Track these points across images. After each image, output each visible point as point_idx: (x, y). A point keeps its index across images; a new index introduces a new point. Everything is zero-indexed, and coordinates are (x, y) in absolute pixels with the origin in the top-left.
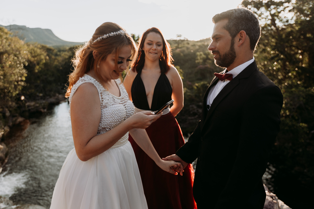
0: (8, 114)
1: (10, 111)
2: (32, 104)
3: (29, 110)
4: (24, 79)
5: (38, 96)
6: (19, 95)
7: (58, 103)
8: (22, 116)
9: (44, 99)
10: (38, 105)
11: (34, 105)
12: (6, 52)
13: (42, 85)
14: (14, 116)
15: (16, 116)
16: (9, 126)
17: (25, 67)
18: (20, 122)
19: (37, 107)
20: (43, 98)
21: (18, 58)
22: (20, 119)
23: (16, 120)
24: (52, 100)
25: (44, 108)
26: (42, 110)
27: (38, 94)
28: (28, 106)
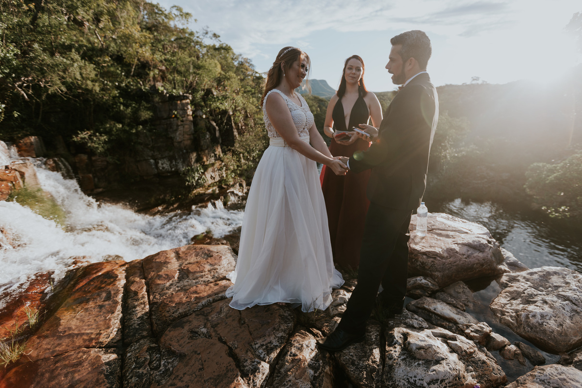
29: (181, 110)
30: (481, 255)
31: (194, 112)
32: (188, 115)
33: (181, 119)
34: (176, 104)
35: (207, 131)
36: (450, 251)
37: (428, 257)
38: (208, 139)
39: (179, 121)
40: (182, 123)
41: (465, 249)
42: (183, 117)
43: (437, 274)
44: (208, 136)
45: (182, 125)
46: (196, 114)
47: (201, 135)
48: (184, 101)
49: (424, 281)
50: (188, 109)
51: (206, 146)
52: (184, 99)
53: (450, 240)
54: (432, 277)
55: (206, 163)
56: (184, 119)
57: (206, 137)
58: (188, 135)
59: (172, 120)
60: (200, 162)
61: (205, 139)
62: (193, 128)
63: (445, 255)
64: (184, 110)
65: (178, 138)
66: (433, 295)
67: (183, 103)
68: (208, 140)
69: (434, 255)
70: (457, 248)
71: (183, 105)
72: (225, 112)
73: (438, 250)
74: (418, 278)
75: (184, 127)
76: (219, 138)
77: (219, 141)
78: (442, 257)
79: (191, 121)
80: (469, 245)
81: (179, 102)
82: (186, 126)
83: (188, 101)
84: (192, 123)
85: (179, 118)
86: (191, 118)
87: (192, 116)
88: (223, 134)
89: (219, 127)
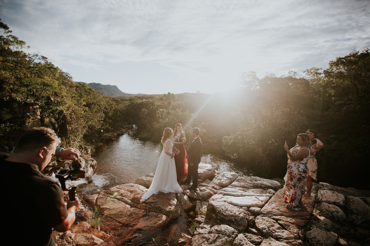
0: (94, 141)
1: (95, 139)
2: (107, 134)
3: (106, 138)
4: (103, 120)
5: (110, 130)
6: (100, 129)
7: (122, 134)
8: (101, 142)
12: (93, 103)
13: (113, 123)
14: (97, 142)
15: (98, 142)
17: (104, 112)
18: (101, 146)
19: (110, 136)
20: (113, 131)
21: (100, 106)
22: (101, 144)
23: (98, 144)
24: (119, 132)
25: (114, 138)
26: (113, 138)
28: (105, 136)
29: (33, 112)
30: (211, 172)
31: (41, 113)
32: (37, 115)
34: (29, 109)
35: (51, 125)
36: (204, 172)
37: (200, 174)
39: (31, 119)
40: (33, 121)
41: (207, 171)
42: (33, 117)
43: (202, 178)
46: (43, 114)
48: (35, 107)
50: (38, 111)
52: (35, 105)
53: (204, 169)
54: (201, 179)
59: (25, 119)
62: (40, 123)
64: (35, 112)
66: (202, 182)
67: (34, 108)
70: (205, 171)
71: (34, 109)
72: (62, 112)
73: (201, 172)
75: (34, 123)
76: (57, 129)
77: (58, 131)
78: (203, 174)
80: (208, 170)
81: (31, 107)
82: (36, 122)
83: (38, 106)
84: (40, 120)
85: (30, 117)
86: (39, 117)
87: (40, 116)
88: (59, 126)
89: (57, 122)
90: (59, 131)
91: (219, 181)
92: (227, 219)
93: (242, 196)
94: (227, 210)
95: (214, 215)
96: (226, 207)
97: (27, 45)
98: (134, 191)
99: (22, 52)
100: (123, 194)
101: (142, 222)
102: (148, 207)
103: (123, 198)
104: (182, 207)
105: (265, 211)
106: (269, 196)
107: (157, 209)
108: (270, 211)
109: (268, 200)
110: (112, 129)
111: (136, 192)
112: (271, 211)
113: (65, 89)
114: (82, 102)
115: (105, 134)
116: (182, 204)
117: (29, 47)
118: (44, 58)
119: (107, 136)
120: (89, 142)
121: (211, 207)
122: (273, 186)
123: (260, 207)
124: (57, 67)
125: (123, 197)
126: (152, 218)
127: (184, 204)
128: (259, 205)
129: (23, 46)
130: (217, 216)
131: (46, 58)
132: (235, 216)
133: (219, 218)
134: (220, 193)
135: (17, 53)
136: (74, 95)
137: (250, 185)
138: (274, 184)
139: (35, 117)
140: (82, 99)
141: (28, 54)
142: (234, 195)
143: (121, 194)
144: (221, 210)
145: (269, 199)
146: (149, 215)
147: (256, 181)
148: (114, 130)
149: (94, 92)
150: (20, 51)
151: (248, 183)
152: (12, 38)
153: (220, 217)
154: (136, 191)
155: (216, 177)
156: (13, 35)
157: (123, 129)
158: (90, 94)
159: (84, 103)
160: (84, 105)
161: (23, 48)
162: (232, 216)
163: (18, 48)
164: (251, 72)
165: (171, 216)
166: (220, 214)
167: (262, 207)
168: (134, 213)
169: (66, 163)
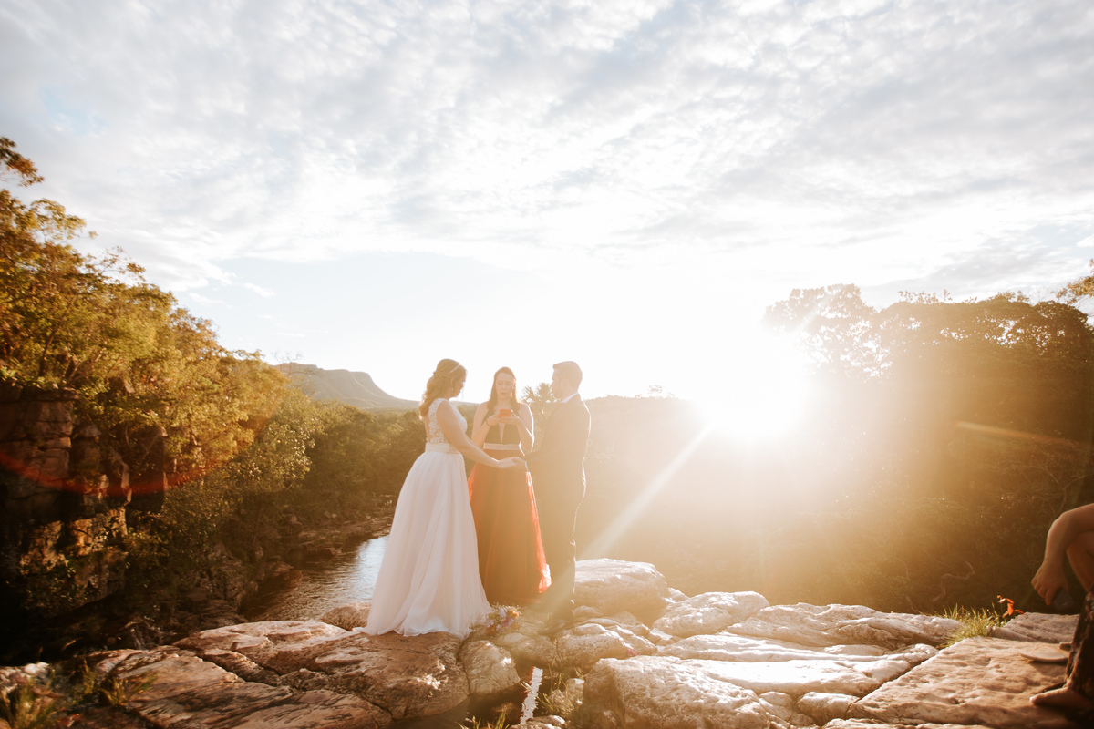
0: (260, 554)
1: (265, 549)
2: (312, 534)
3: (305, 547)
4: (302, 477)
5: (326, 518)
6: (288, 512)
7: (368, 536)
8: (287, 562)
9: (338, 527)
10: (324, 538)
11: (314, 538)
12: (275, 418)
13: (338, 493)
14: (271, 561)
15: (275, 560)
16: (258, 581)
17: (309, 452)
18: (282, 575)
19: (322, 541)
20: (338, 523)
21: (297, 431)
22: (283, 568)
23: (275, 568)
24: (357, 528)
25: (337, 547)
26: (332, 549)
27: (327, 513)
28: (305, 539)
29: (48, 422)
30: (644, 583)
31: (76, 429)
32: (62, 435)
33: (42, 443)
34: (39, 410)
35: (103, 474)
36: (613, 579)
38: (101, 491)
39: (35, 447)
40: (42, 453)
41: (628, 577)
42: (46, 440)
43: (600, 601)
44: (103, 486)
45: (39, 457)
46: (81, 432)
47: (86, 481)
48: (60, 405)
49: (587, 608)
50: (65, 421)
51: (93, 509)
52: (61, 398)
55: (81, 553)
56: (50, 443)
57: (99, 486)
58: (49, 481)
59: (17, 444)
60: (68, 548)
61: (95, 492)
62: (66, 465)
63: (608, 582)
64: (56, 421)
65: (21, 490)
67: (56, 409)
68: (100, 496)
69: (598, 584)
70: (619, 576)
71: (55, 414)
72: (151, 431)
74: (582, 607)
75: (44, 462)
76: (127, 492)
77: (125, 499)
78: (604, 584)
79: (67, 449)
80: (632, 575)
81: (46, 406)
82: (50, 461)
83: (69, 403)
84: (68, 454)
85: (35, 441)
86: (67, 442)
87: (71, 437)
88: (133, 482)
89: (130, 465)
90: (129, 500)
91: (678, 618)
92: (666, 724)
93: (771, 658)
94: (676, 689)
95: (607, 713)
96: (676, 676)
97: (86, 230)
98: (293, 636)
99: (68, 247)
100: (241, 643)
101: (252, 722)
102: (315, 678)
103: (228, 655)
104: (469, 682)
105: (879, 703)
106: (906, 659)
107: (348, 684)
108: (905, 706)
109: (900, 670)
110: (334, 516)
111: (301, 639)
112: (914, 706)
113: (179, 360)
114: (237, 410)
115: (303, 533)
116: (474, 672)
117: (92, 234)
118: (133, 268)
119: (310, 539)
120: (239, 556)
121: (603, 678)
122: (936, 635)
123: (855, 694)
124: (170, 294)
125: (230, 652)
126: (307, 710)
127: (485, 673)
128: (851, 687)
129: (76, 231)
130: (624, 711)
131: (141, 270)
132: (713, 712)
133: (629, 720)
134: (669, 654)
135: (53, 252)
136: (207, 383)
137: (818, 635)
138: (939, 629)
139: (52, 439)
140: (237, 402)
141: (88, 256)
142: (732, 659)
143: (235, 644)
144: (644, 689)
145: (908, 670)
146: (301, 700)
147: (850, 617)
148: (339, 519)
149: (281, 381)
150: (63, 245)
151: (811, 626)
152: (46, 208)
153: (634, 715)
154: (300, 636)
155: (669, 607)
156: (51, 199)
157: (374, 516)
158: (268, 387)
159: (244, 415)
160: (242, 423)
161: (75, 238)
162: (698, 709)
163: (59, 238)
164: (836, 286)
165: (402, 709)
166: (636, 702)
167: (862, 692)
168: (240, 697)
169: (132, 626)
